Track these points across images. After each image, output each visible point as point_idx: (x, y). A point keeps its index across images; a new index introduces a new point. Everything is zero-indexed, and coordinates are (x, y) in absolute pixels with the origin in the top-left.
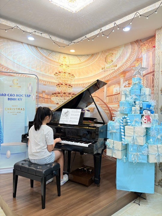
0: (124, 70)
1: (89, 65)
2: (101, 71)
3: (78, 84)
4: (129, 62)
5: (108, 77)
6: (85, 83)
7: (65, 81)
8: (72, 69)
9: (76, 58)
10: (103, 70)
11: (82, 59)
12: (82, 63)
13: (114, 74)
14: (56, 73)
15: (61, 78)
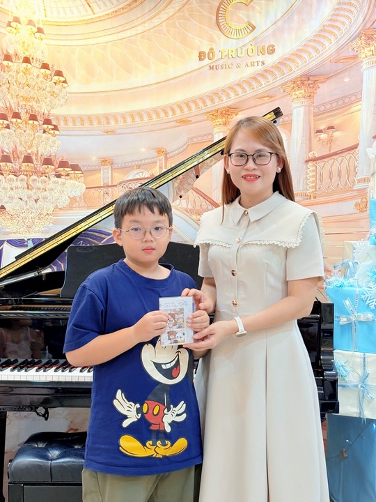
0: (306, 69)
1: (128, 33)
2: (194, 63)
3: (81, 119)
4: (332, 38)
5: (232, 95)
6: (115, 116)
7: (27, 99)
8: (55, 42)
10: (206, 61)
12: (100, 19)
13: (263, 81)
15: (14, 87)
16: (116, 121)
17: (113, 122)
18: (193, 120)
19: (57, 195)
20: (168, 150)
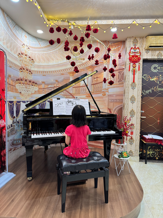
1: (49, 52)
3: (37, 72)
6: (45, 72)
7: (26, 65)
8: (32, 52)
9: (36, 40)
11: (42, 44)
12: (42, 48)
14: (19, 54)
15: (23, 62)
16: (46, 73)
17: (45, 73)
18: (65, 74)
19: (32, 90)
20: (59, 81)
